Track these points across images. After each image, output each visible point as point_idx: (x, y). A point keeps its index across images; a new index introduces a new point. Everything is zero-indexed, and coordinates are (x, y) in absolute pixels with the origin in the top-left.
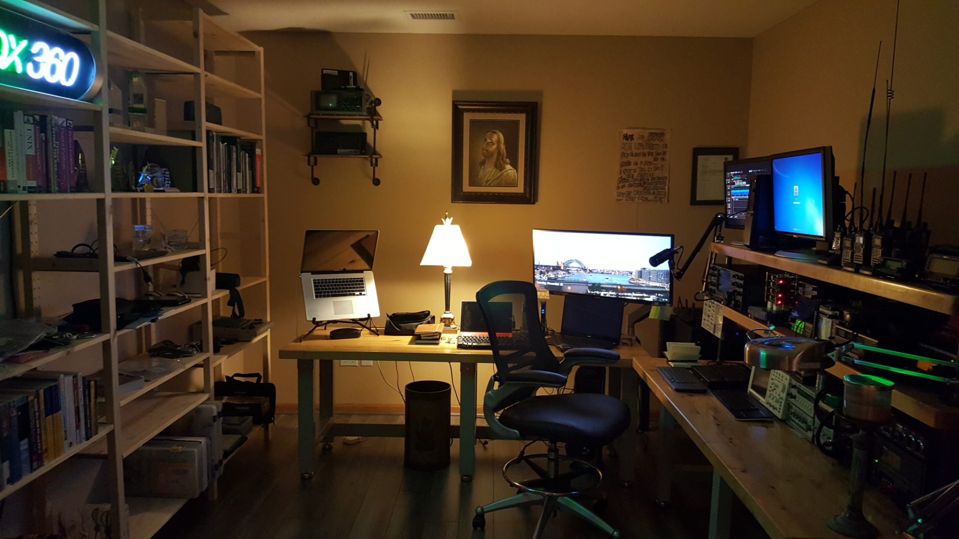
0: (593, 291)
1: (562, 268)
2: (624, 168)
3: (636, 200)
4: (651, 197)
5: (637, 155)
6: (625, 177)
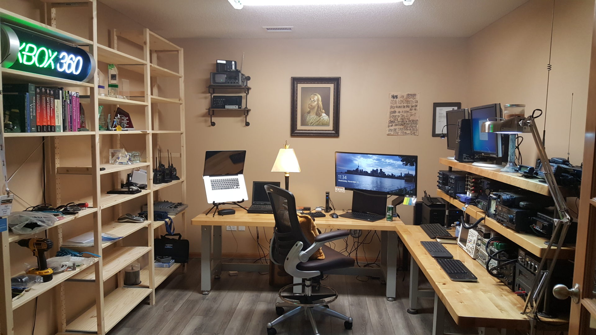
3: (400, 134)
4: (408, 132)
5: (399, 107)
6: (393, 120)
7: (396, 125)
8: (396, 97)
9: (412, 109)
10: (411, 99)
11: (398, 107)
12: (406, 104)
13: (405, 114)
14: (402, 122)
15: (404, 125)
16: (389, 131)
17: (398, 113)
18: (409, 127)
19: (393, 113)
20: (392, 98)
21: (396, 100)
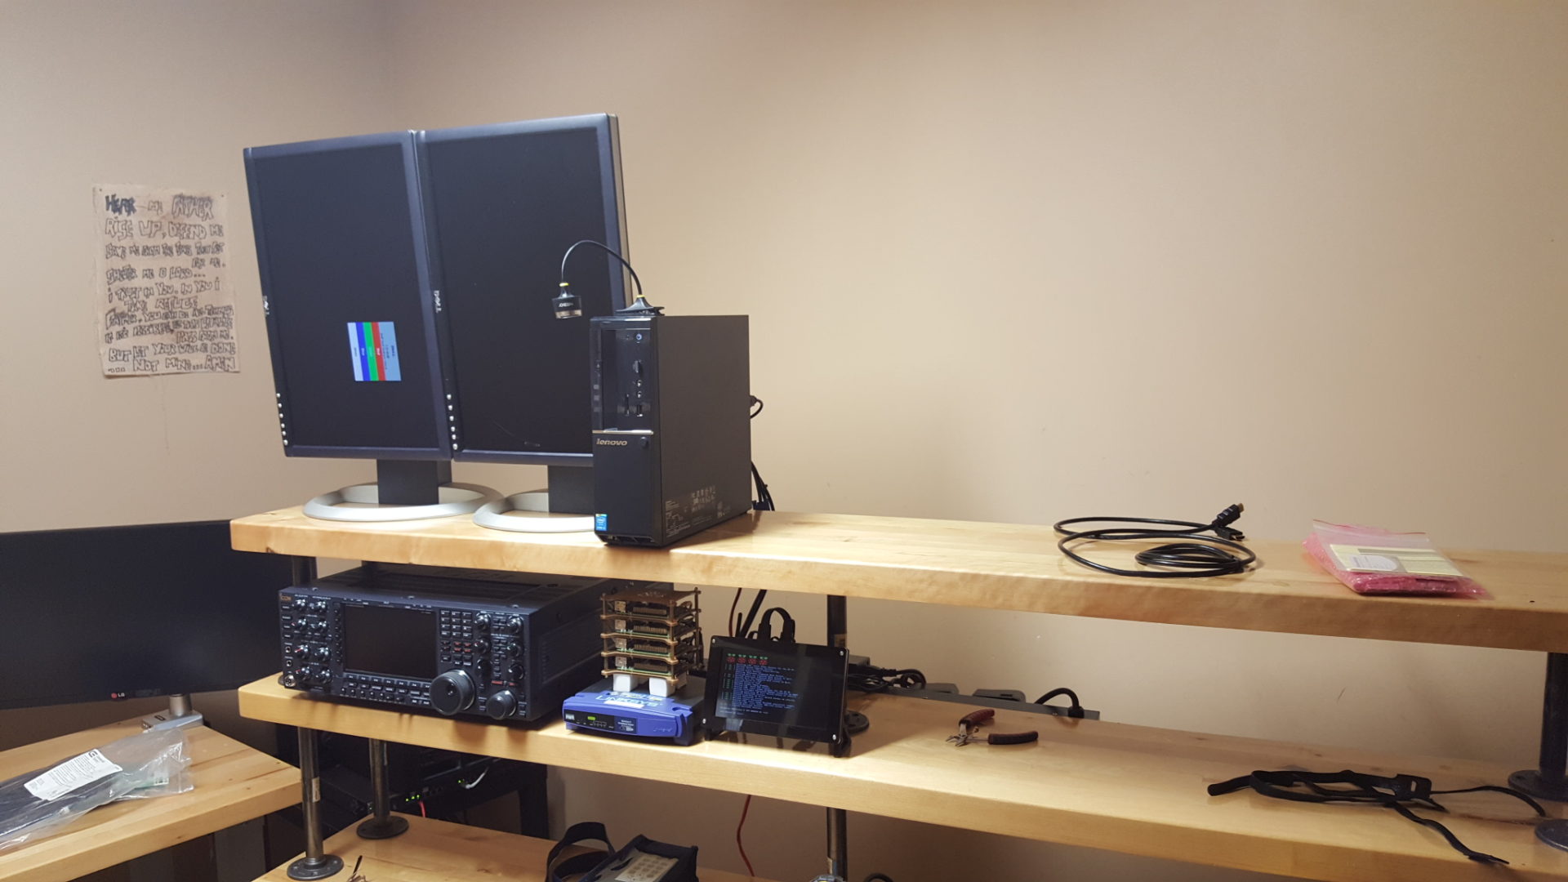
2: (117, 285)
3: (161, 368)
5: (146, 250)
6: (125, 309)
7: (141, 331)
8: (129, 205)
9: (202, 260)
10: (194, 220)
11: (141, 250)
12: (176, 239)
13: (176, 284)
14: (167, 318)
15: (176, 330)
16: (117, 360)
17: (146, 279)
18: (198, 336)
19: (122, 276)
20: (108, 209)
21: (131, 221)
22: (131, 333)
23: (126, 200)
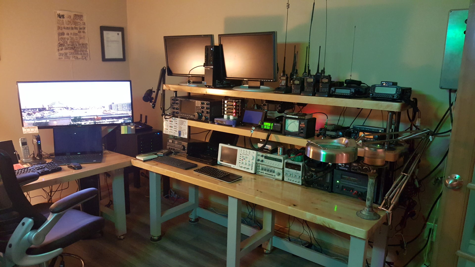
0: (76, 122)
1: (47, 109)
2: (61, 37)
3: (71, 58)
4: (80, 56)
5: (68, 28)
6: (62, 43)
7: (66, 49)
8: (63, 16)
9: (80, 31)
10: (78, 21)
11: (66, 28)
12: (74, 25)
14: (72, 46)
15: (74, 49)
16: (61, 56)
17: (67, 36)
18: (80, 51)
19: (62, 34)
20: (58, 17)
21: (63, 20)
22: (64, 49)
23: (62, 15)
